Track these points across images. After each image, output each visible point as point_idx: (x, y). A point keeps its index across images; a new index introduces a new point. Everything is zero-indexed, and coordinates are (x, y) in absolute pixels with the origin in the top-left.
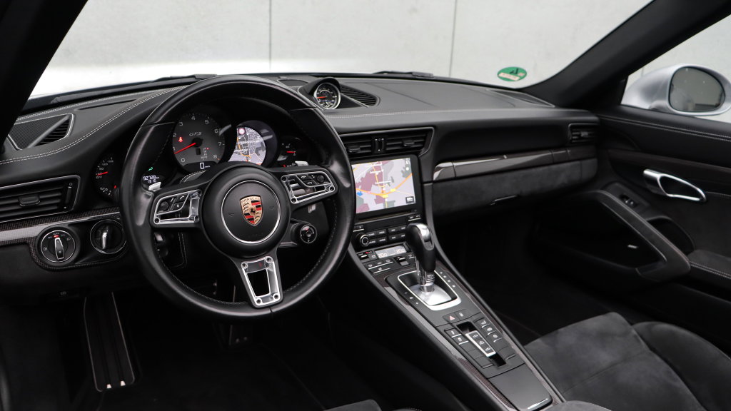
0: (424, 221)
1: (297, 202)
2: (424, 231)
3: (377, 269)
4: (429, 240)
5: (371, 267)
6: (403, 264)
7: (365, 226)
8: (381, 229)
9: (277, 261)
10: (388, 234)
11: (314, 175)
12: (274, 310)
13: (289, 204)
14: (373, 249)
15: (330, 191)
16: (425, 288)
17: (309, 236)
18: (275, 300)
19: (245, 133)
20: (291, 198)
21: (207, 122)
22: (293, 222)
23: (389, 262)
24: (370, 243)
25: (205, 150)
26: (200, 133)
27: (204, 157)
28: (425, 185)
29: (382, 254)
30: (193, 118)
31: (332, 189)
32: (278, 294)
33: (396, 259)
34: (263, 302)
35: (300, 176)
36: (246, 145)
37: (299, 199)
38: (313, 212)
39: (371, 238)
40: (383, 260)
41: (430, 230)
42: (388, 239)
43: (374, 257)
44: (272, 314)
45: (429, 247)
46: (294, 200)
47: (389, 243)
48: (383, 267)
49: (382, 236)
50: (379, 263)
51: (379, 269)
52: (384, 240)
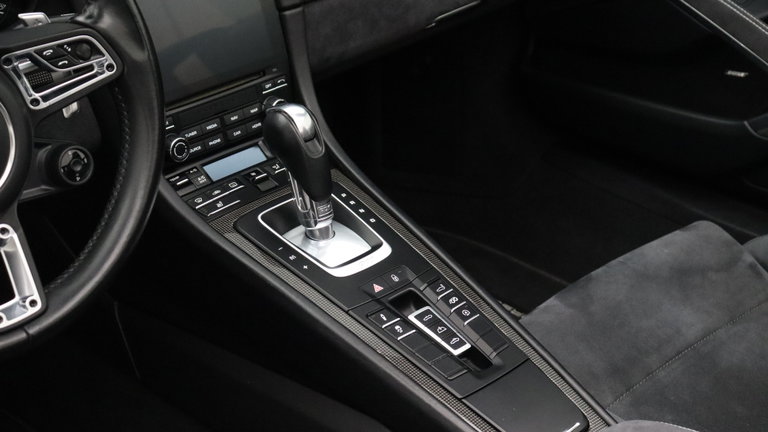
0: (298, 100)
1: (43, 105)
2: (300, 118)
3: (213, 206)
4: (314, 135)
5: (200, 203)
6: (262, 187)
7: (175, 119)
8: (209, 121)
9: (21, 230)
10: (224, 129)
11: (69, 44)
12: (33, 330)
13: (25, 110)
14: (197, 164)
15: (108, 74)
16: (317, 233)
17: (79, 168)
18: (32, 311)
20: (28, 99)
22: (40, 146)
23: (235, 187)
24: (192, 151)
28: (287, 13)
29: (218, 169)
31: (110, 67)
32: (36, 297)
33: (243, 176)
34: (9, 319)
35: (40, 52)
37: (45, 98)
38: (74, 114)
39: (192, 142)
40: (222, 184)
41: (312, 114)
42: (225, 137)
43: (202, 180)
44: (31, 339)
45: (317, 150)
46: (35, 102)
47: (230, 146)
48: (225, 200)
49: (213, 134)
50: (216, 192)
51: (219, 205)
52: (219, 140)
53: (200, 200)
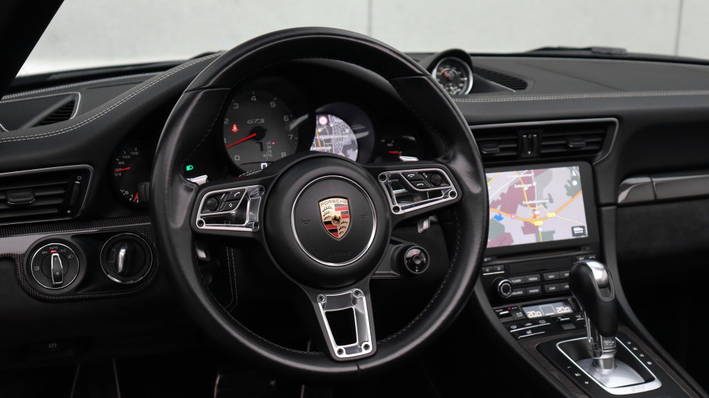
1: (401, 212)
2: (598, 272)
3: (524, 332)
4: (605, 286)
5: (515, 329)
6: (566, 327)
7: (506, 267)
8: (532, 273)
9: (369, 295)
10: (542, 283)
11: (427, 172)
12: (363, 367)
13: (388, 215)
14: (519, 305)
15: (450, 198)
16: (602, 363)
17: (418, 262)
18: (364, 352)
19: (328, 124)
20: (392, 206)
21: (273, 104)
22: (393, 242)
23: (543, 323)
24: (514, 293)
25: (269, 144)
26: (263, 121)
27: (269, 154)
28: (604, 209)
29: (533, 313)
30: (254, 99)
31: (453, 194)
32: (370, 343)
33: (553, 320)
34: (347, 353)
35: (405, 175)
36: (329, 141)
37: (403, 208)
38: (425, 231)
39: (516, 287)
40: (535, 321)
41: (608, 271)
42: (543, 289)
43: (519, 315)
44: (360, 371)
45: (605, 298)
46: (397, 209)
47: (545, 297)
48: (533, 330)
49: (533, 284)
50: (528, 324)
51: (528, 333)
52: (537, 291)
53: (515, 327)
